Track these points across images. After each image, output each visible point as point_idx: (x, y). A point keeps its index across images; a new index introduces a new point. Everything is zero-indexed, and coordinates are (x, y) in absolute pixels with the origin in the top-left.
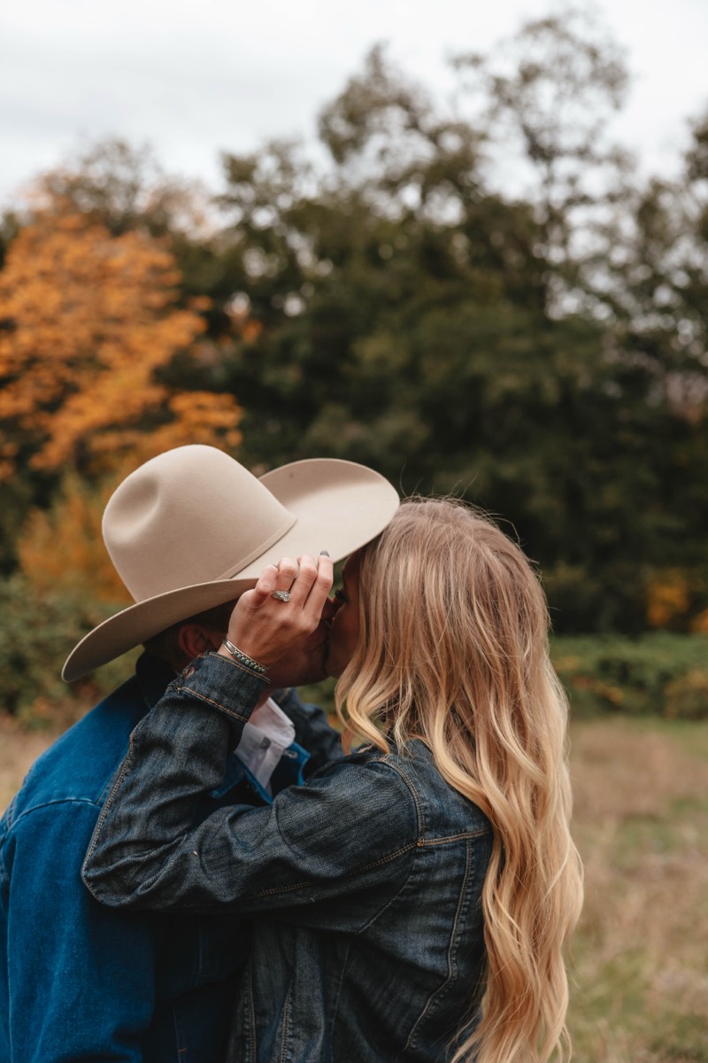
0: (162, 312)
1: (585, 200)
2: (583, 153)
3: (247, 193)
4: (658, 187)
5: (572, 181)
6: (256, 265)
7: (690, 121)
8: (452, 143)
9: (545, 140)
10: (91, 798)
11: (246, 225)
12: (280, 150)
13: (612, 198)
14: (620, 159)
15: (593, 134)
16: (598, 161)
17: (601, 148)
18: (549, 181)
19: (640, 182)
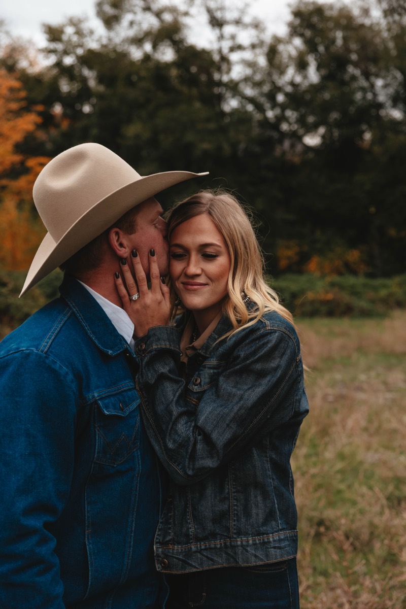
0: (18, 113)
1: (240, 48)
2: (238, 22)
3: (59, 46)
4: (277, 40)
5: (233, 37)
6: (65, 87)
7: (289, 5)
8: (168, 17)
9: (218, 15)
10: (36, 348)
11: (59, 64)
12: (75, 23)
13: (253, 46)
14: (257, 25)
15: (243, 12)
16: (246, 26)
17: (247, 19)
18: (221, 37)
19: (267, 37)
